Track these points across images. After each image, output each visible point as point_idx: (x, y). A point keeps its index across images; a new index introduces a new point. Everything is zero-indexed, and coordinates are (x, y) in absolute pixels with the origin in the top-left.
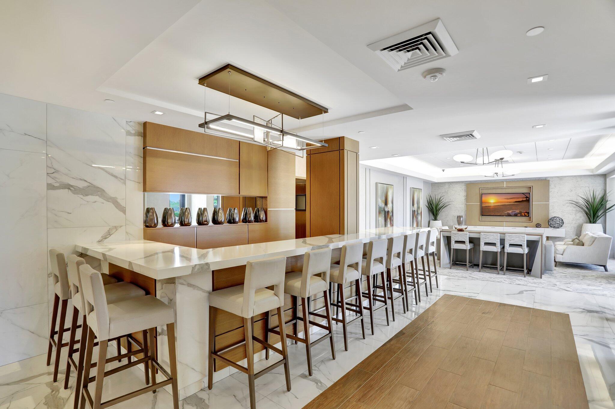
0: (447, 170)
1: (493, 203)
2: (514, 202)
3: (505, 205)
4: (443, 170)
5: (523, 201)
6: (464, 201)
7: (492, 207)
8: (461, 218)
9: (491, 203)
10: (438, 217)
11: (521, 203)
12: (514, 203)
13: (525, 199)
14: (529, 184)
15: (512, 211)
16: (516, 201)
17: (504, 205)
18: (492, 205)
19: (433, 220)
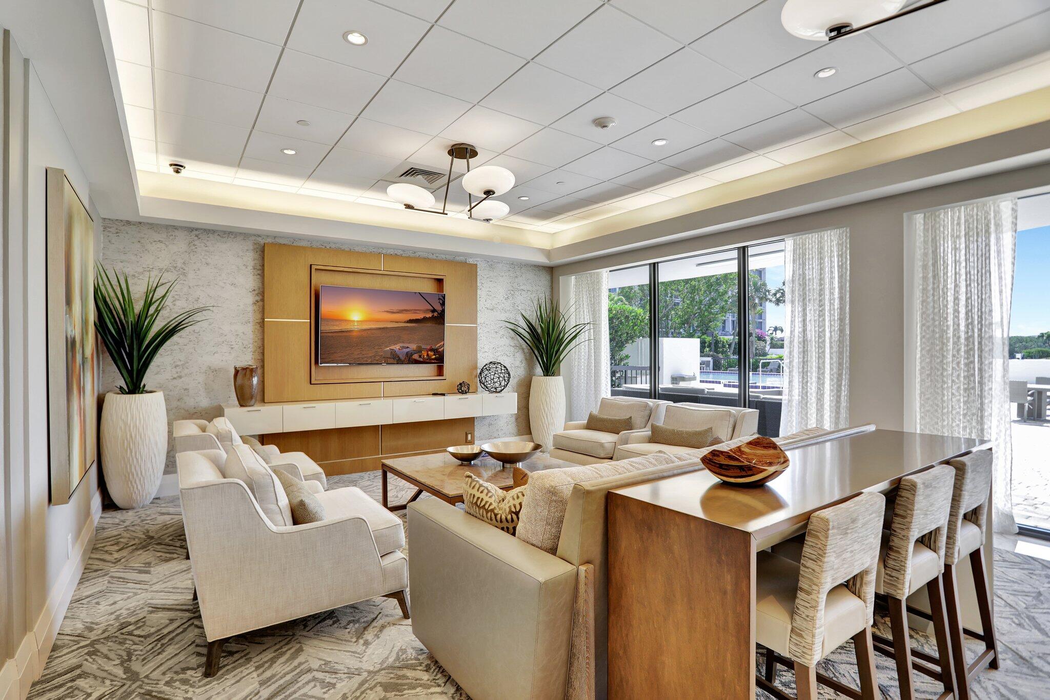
0: (192, 170)
1: (358, 321)
2: (405, 322)
3: (387, 328)
4: (178, 168)
5: (425, 320)
6: (250, 309)
7: (355, 334)
8: (252, 376)
9: (354, 321)
10: (148, 379)
11: (421, 325)
12: (409, 325)
13: (429, 315)
14: (439, 272)
15: (402, 345)
16: (410, 320)
17: (383, 328)
18: (356, 327)
19: (122, 391)
